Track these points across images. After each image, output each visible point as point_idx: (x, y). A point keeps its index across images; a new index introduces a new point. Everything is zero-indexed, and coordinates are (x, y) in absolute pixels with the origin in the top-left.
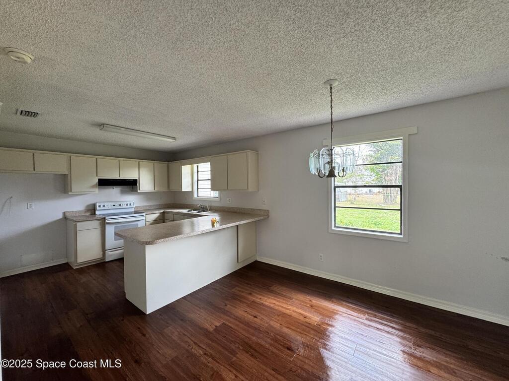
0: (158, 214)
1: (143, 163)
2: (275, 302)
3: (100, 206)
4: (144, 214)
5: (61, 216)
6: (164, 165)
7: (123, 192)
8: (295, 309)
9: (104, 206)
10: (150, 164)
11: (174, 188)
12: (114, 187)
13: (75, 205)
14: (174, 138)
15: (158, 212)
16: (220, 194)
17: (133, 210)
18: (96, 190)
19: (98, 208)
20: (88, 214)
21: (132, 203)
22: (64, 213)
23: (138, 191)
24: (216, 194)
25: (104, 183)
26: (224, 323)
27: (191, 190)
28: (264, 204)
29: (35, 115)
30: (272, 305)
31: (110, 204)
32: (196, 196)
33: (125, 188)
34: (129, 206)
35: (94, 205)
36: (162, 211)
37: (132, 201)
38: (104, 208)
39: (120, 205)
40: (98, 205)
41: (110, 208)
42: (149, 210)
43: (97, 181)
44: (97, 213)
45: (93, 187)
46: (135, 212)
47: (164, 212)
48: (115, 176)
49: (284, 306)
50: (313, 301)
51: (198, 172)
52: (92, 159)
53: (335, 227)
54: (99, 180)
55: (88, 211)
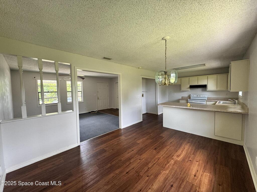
1: (209, 76)
3: (192, 96)
5: (181, 98)
7: (203, 91)
9: (193, 96)
10: (215, 76)
12: (199, 88)
14: (204, 64)
17: (205, 99)
18: (189, 90)
19: (191, 96)
23: (207, 90)
25: (192, 87)
31: (196, 95)
37: (206, 95)
38: (193, 97)
39: (200, 96)
41: (196, 97)
43: (189, 86)
44: (191, 98)
45: (188, 88)
48: (196, 84)
52: (187, 79)
54: (190, 86)
55: (188, 97)
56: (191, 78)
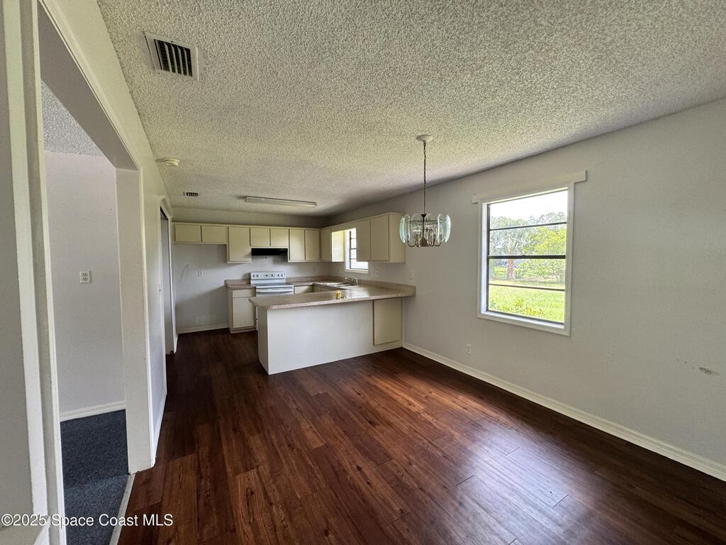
0: (307, 287)
1: (293, 230)
2: (389, 386)
3: (254, 276)
4: (292, 286)
5: (222, 284)
6: (316, 232)
7: (275, 262)
8: (406, 396)
9: (257, 276)
10: (300, 231)
11: (325, 258)
12: (267, 257)
13: (233, 274)
14: (315, 203)
15: (306, 284)
16: (369, 266)
17: (284, 281)
18: (250, 260)
19: (252, 278)
20: (244, 283)
21: (283, 273)
22: (225, 281)
23: (289, 261)
24: (364, 265)
25: (257, 253)
26: (326, 393)
27: (342, 260)
28: (411, 279)
29: (196, 194)
30: (384, 389)
31: (263, 274)
32: (347, 267)
33: (277, 257)
34: (280, 277)
35: (249, 274)
36: (311, 284)
37: (283, 272)
38: (257, 278)
39: (272, 275)
40: (252, 274)
41: (263, 278)
42: (299, 282)
43: (250, 250)
44: (252, 282)
45: (247, 256)
46: (287, 284)
47: (313, 285)
48: (266, 246)
49: (396, 391)
50: (433, 394)
51: (351, 239)
52: (245, 229)
53: (487, 310)
54: (252, 249)
55: (243, 280)
56: (255, 230)
